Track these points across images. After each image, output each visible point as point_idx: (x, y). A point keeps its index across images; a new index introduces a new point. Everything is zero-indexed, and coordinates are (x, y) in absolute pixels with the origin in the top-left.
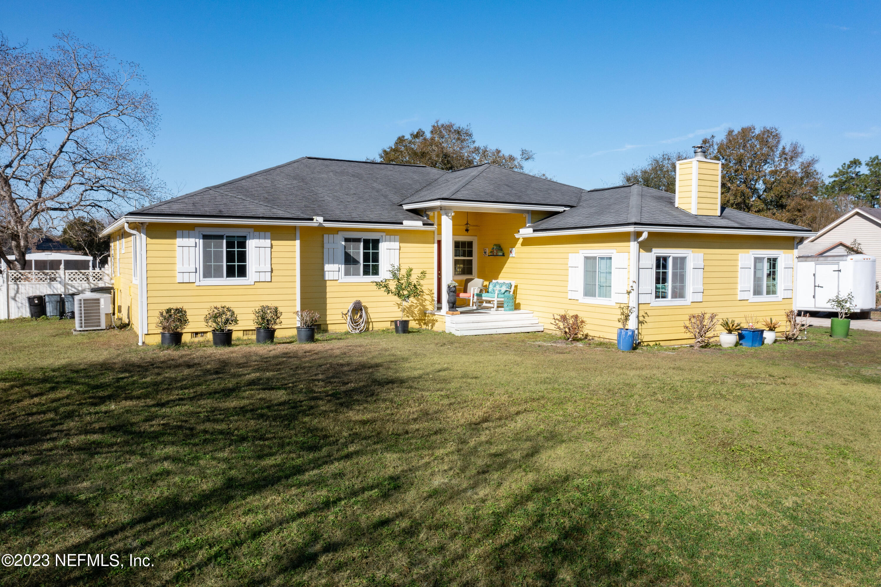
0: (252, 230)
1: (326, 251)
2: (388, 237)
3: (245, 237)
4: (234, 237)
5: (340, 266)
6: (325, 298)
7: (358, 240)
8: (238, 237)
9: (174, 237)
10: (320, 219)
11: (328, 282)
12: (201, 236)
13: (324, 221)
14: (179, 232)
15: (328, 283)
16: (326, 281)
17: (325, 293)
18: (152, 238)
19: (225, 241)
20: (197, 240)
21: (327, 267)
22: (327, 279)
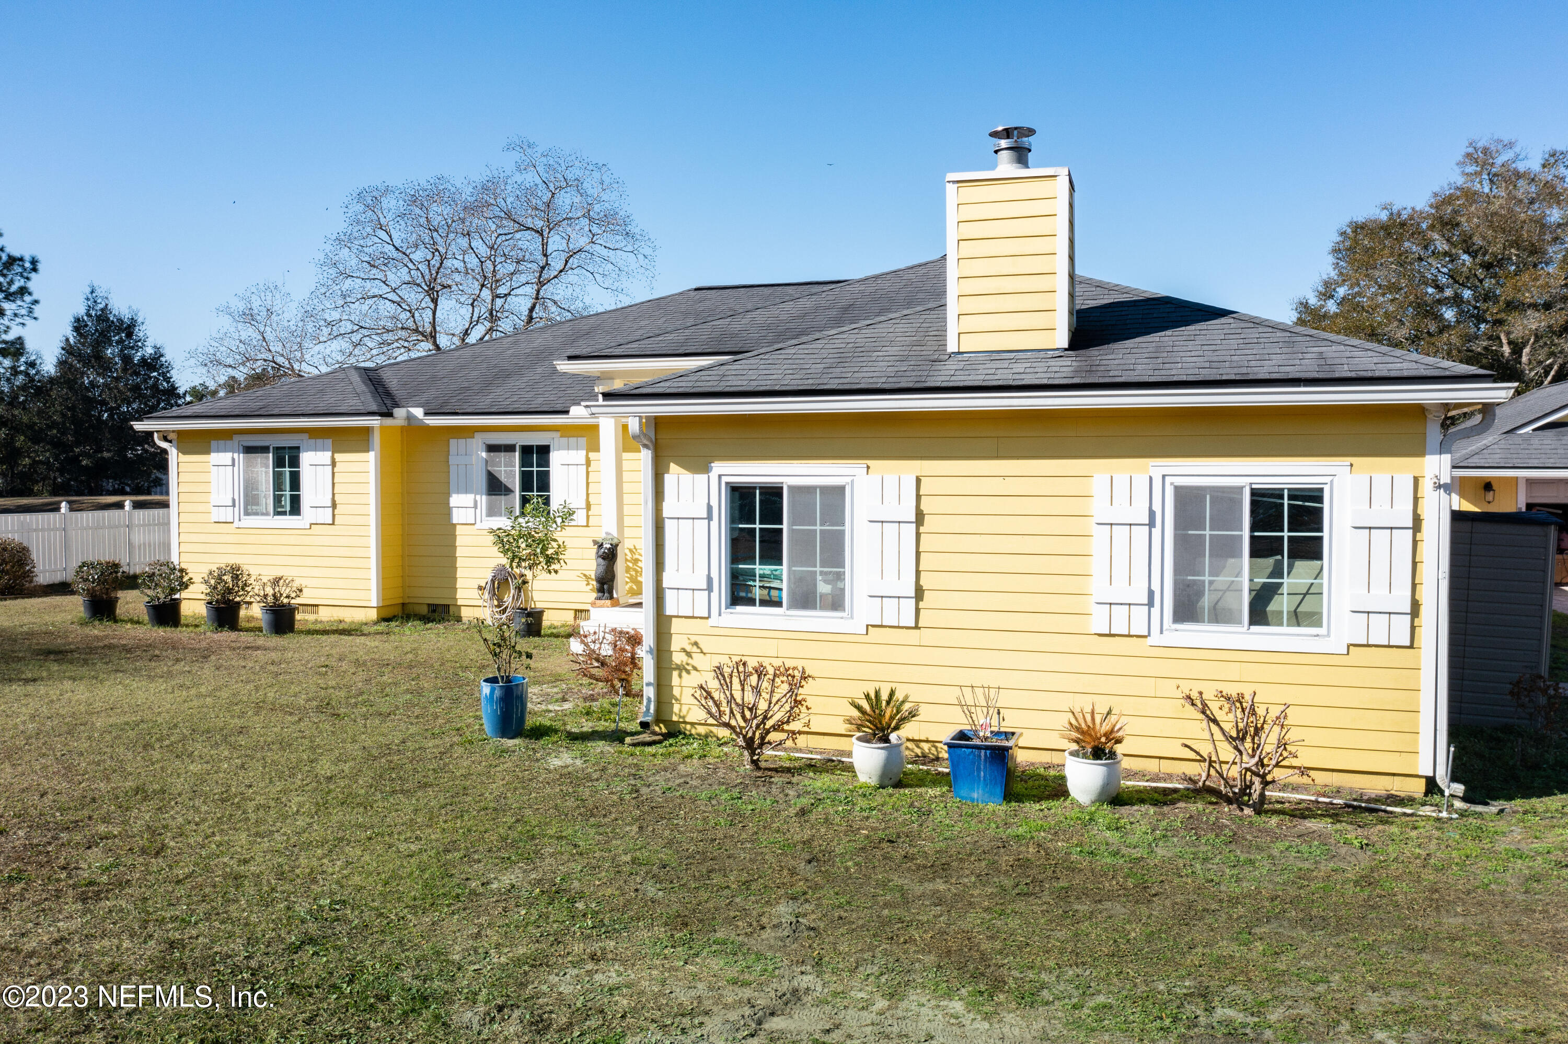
0: (306, 436)
1: (453, 469)
2: (564, 440)
3: (298, 448)
4: (284, 448)
5: (478, 497)
6: (454, 558)
7: (510, 448)
8: (290, 448)
9: (207, 451)
10: (418, 412)
11: (458, 527)
12: (241, 448)
13: (426, 414)
14: (214, 444)
15: (459, 530)
16: (455, 525)
17: (454, 547)
18: (184, 453)
19: (271, 455)
20: (236, 455)
21: (456, 500)
22: (455, 521)
